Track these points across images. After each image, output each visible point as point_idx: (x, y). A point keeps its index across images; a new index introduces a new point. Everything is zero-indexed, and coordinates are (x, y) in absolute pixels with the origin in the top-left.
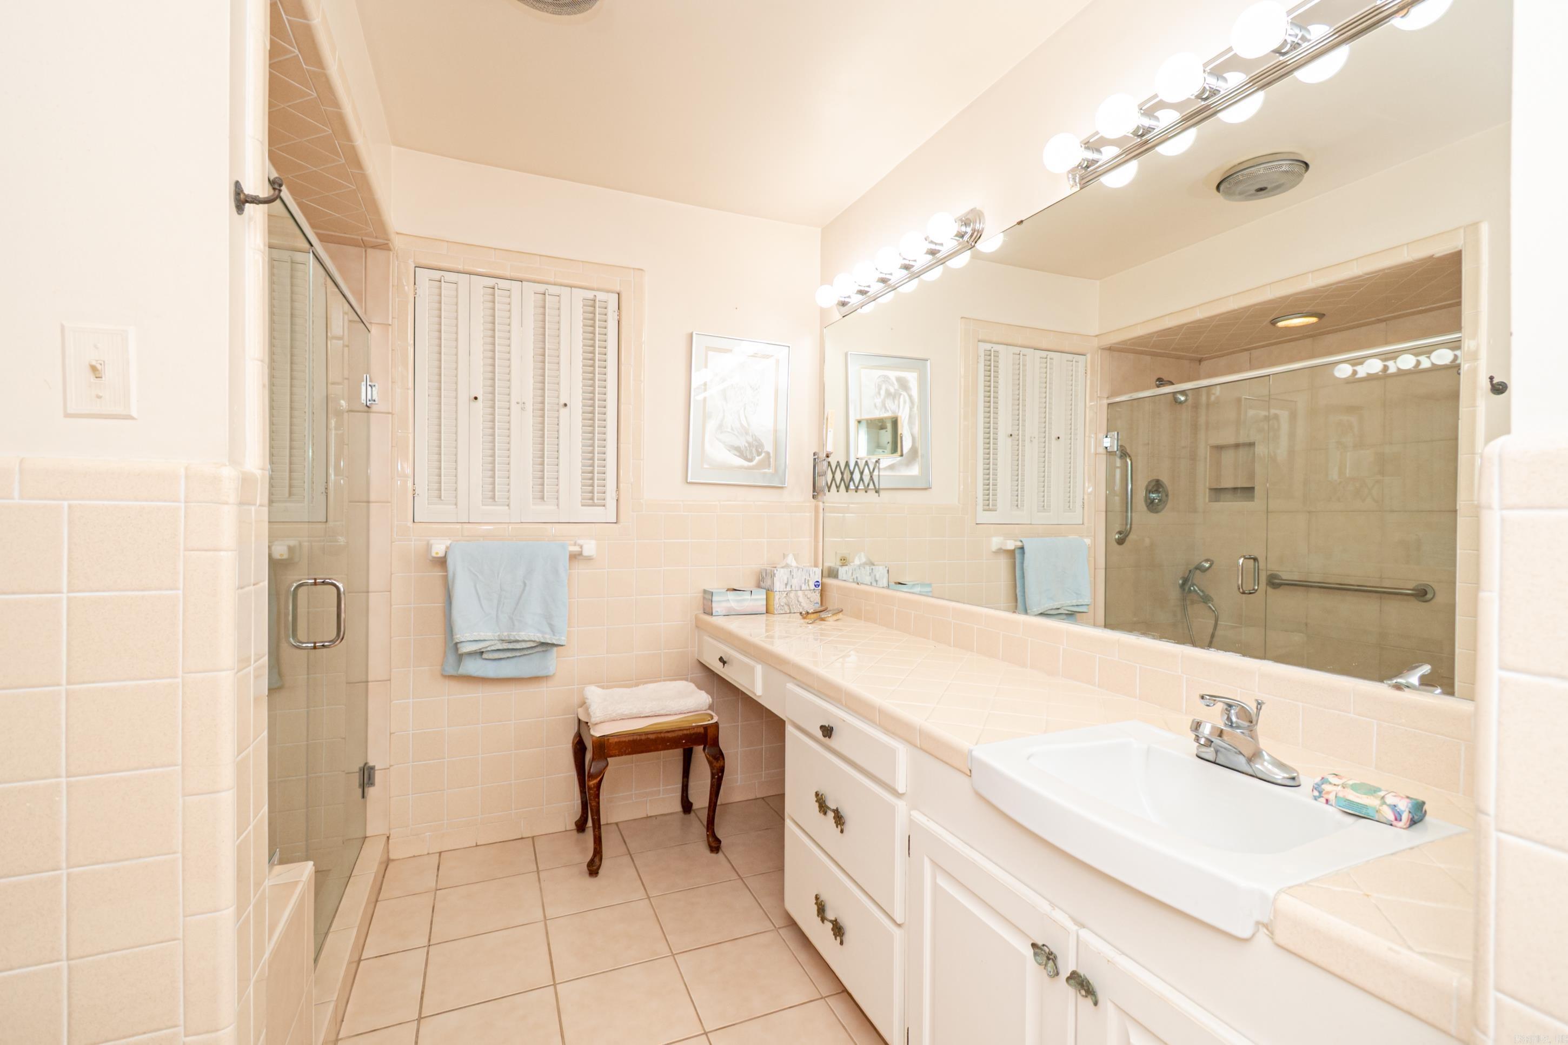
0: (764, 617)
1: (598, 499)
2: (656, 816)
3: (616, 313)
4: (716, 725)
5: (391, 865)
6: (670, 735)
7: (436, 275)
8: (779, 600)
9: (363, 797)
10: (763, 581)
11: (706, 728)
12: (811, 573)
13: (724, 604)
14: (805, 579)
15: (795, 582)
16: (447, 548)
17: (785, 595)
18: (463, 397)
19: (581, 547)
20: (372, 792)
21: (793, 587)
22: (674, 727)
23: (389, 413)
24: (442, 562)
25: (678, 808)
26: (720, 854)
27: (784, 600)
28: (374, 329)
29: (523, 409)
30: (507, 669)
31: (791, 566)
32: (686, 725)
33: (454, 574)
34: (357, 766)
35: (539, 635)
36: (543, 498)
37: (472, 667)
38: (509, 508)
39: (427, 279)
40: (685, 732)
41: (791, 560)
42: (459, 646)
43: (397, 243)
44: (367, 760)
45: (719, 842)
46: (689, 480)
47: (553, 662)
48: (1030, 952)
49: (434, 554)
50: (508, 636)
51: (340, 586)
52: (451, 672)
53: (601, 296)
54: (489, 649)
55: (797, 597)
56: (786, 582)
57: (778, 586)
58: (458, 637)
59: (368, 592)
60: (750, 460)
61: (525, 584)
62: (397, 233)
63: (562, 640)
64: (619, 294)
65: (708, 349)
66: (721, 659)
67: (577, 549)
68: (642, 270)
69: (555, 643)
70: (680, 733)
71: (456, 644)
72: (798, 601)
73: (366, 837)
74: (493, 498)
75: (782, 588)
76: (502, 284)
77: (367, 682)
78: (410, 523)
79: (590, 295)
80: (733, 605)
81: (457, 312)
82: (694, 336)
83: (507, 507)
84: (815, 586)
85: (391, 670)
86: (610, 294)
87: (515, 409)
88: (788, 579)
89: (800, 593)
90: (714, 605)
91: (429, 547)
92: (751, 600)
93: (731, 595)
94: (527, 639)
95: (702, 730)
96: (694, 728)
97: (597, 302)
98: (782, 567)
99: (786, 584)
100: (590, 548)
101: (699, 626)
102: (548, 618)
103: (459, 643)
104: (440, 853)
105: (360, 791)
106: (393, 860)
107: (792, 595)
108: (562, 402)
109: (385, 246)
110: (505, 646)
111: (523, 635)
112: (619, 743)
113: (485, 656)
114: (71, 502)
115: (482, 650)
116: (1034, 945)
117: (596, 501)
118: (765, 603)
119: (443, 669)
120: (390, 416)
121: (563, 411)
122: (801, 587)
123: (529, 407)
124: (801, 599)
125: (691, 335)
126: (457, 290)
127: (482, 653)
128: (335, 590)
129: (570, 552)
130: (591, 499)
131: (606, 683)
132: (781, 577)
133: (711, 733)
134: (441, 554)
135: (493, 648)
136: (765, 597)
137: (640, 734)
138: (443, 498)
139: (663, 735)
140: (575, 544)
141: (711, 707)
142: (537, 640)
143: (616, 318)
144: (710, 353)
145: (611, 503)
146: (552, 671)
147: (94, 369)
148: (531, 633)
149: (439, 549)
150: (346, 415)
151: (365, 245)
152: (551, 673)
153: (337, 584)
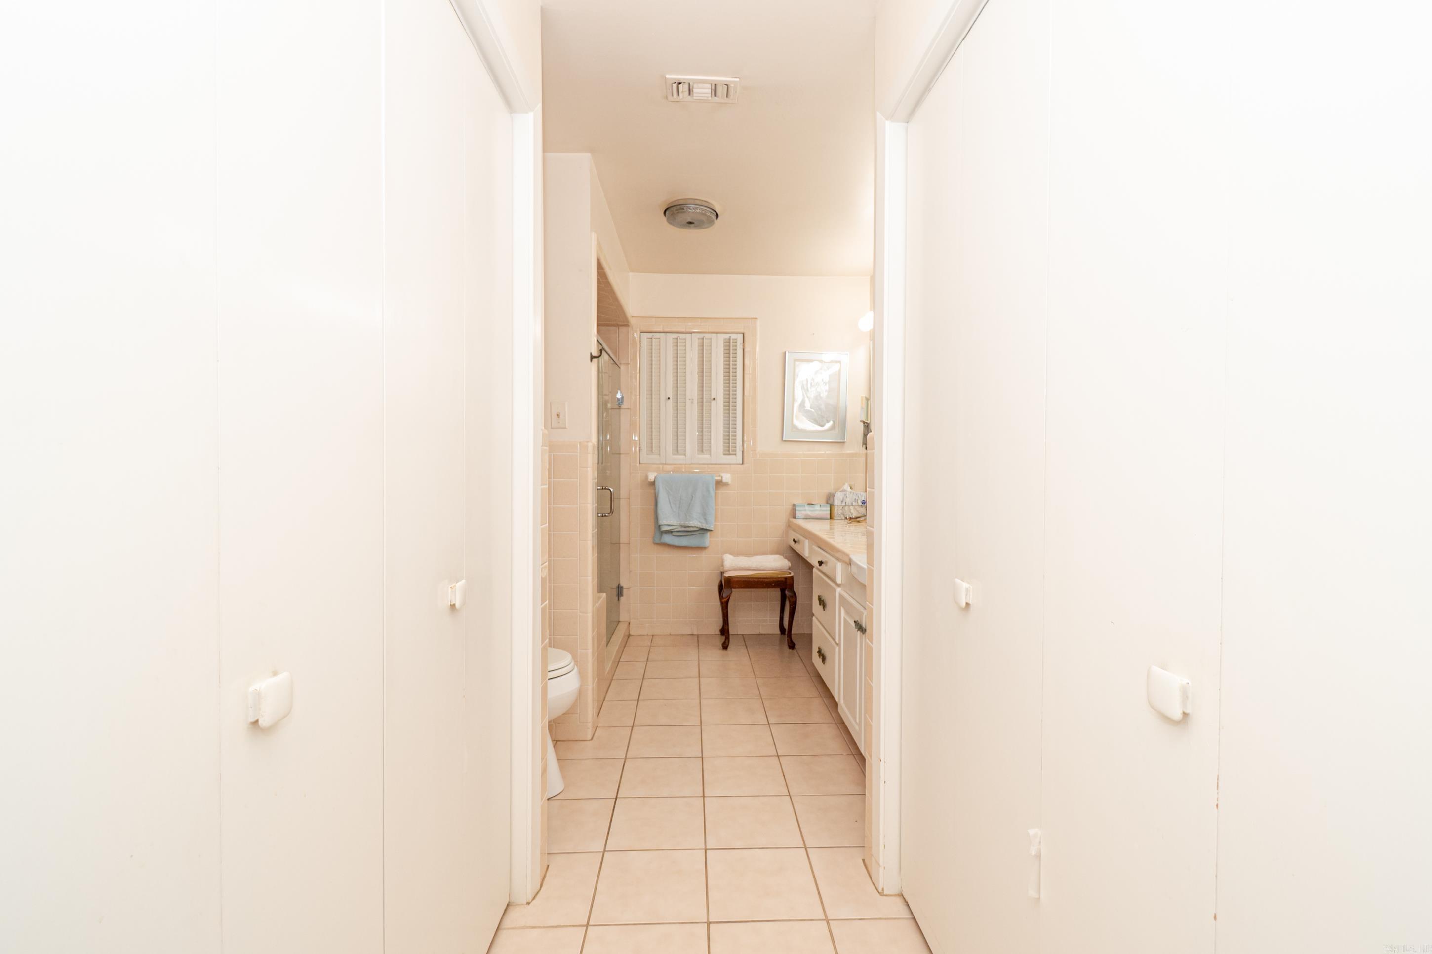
0: (829, 520)
1: (732, 451)
2: (765, 634)
3: (742, 345)
4: (792, 578)
5: (630, 637)
6: (766, 580)
7: (650, 335)
8: (837, 511)
9: (618, 600)
10: (829, 500)
11: (786, 578)
12: (859, 495)
13: (803, 512)
14: (855, 499)
15: (848, 501)
16: (655, 477)
17: (841, 508)
18: (663, 398)
19: (722, 477)
20: (622, 599)
21: (847, 504)
22: (768, 576)
23: (628, 409)
24: (653, 484)
25: (778, 632)
26: (795, 651)
27: (841, 511)
28: (622, 367)
29: (692, 402)
30: (684, 542)
31: (847, 491)
32: (775, 576)
33: (658, 490)
34: (615, 586)
35: (700, 524)
36: (702, 451)
37: (667, 539)
38: (686, 457)
39: (646, 338)
40: (774, 580)
41: (846, 487)
42: (661, 526)
43: (632, 321)
44: (619, 582)
45: (794, 644)
46: (784, 439)
47: (708, 540)
48: (853, 624)
49: (649, 480)
50: (685, 523)
51: (612, 490)
52: (657, 541)
53: (733, 336)
54: (675, 530)
55: (850, 510)
56: (842, 500)
57: (837, 502)
58: (661, 522)
59: (620, 499)
60: (822, 426)
61: (692, 496)
62: (633, 317)
63: (711, 527)
64: (743, 334)
65: (795, 360)
66: (794, 540)
67: (719, 478)
68: (756, 318)
69: (708, 528)
70: (772, 580)
71: (660, 526)
72: (850, 512)
73: (619, 622)
74: (678, 451)
75: (840, 504)
76: (682, 336)
77: (619, 544)
78: (638, 465)
79: (727, 336)
80: (809, 513)
81: (660, 353)
82: (787, 353)
83: (684, 456)
84: (862, 503)
85: (630, 539)
86: (739, 335)
87: (688, 402)
88: (843, 498)
89: (852, 508)
90: (797, 512)
91: (647, 477)
92: (821, 510)
93: (807, 508)
94: (693, 525)
95: (783, 580)
96: (779, 578)
97: (731, 340)
98: (841, 491)
99: (842, 502)
100: (727, 478)
101: (789, 526)
102: (704, 515)
103: (662, 525)
104: (653, 635)
105: (617, 598)
106: (632, 635)
107: (846, 508)
108: (712, 398)
109: (626, 324)
110: (683, 529)
111: (691, 523)
112: (738, 582)
113: (673, 534)
114: (554, 453)
115: (673, 530)
116: (855, 622)
117: (731, 452)
118: (829, 512)
119: (654, 540)
120: (629, 410)
121: (713, 403)
122: (852, 504)
123: (696, 401)
124: (852, 511)
125: (785, 353)
126: (660, 342)
127: (672, 532)
128: (609, 491)
129: (716, 480)
130: (729, 450)
131: (736, 554)
132: (839, 496)
133: (788, 582)
134: (653, 480)
135: (677, 530)
136: (829, 509)
137: (748, 578)
138: (653, 451)
139: (762, 580)
140: (720, 476)
141: (790, 568)
142: (698, 526)
143: (742, 347)
144: (797, 363)
145: (739, 453)
146: (707, 544)
147: (558, 415)
148: (696, 523)
149: (651, 477)
150: (610, 410)
151: (618, 326)
152: (706, 546)
153: (610, 489)
